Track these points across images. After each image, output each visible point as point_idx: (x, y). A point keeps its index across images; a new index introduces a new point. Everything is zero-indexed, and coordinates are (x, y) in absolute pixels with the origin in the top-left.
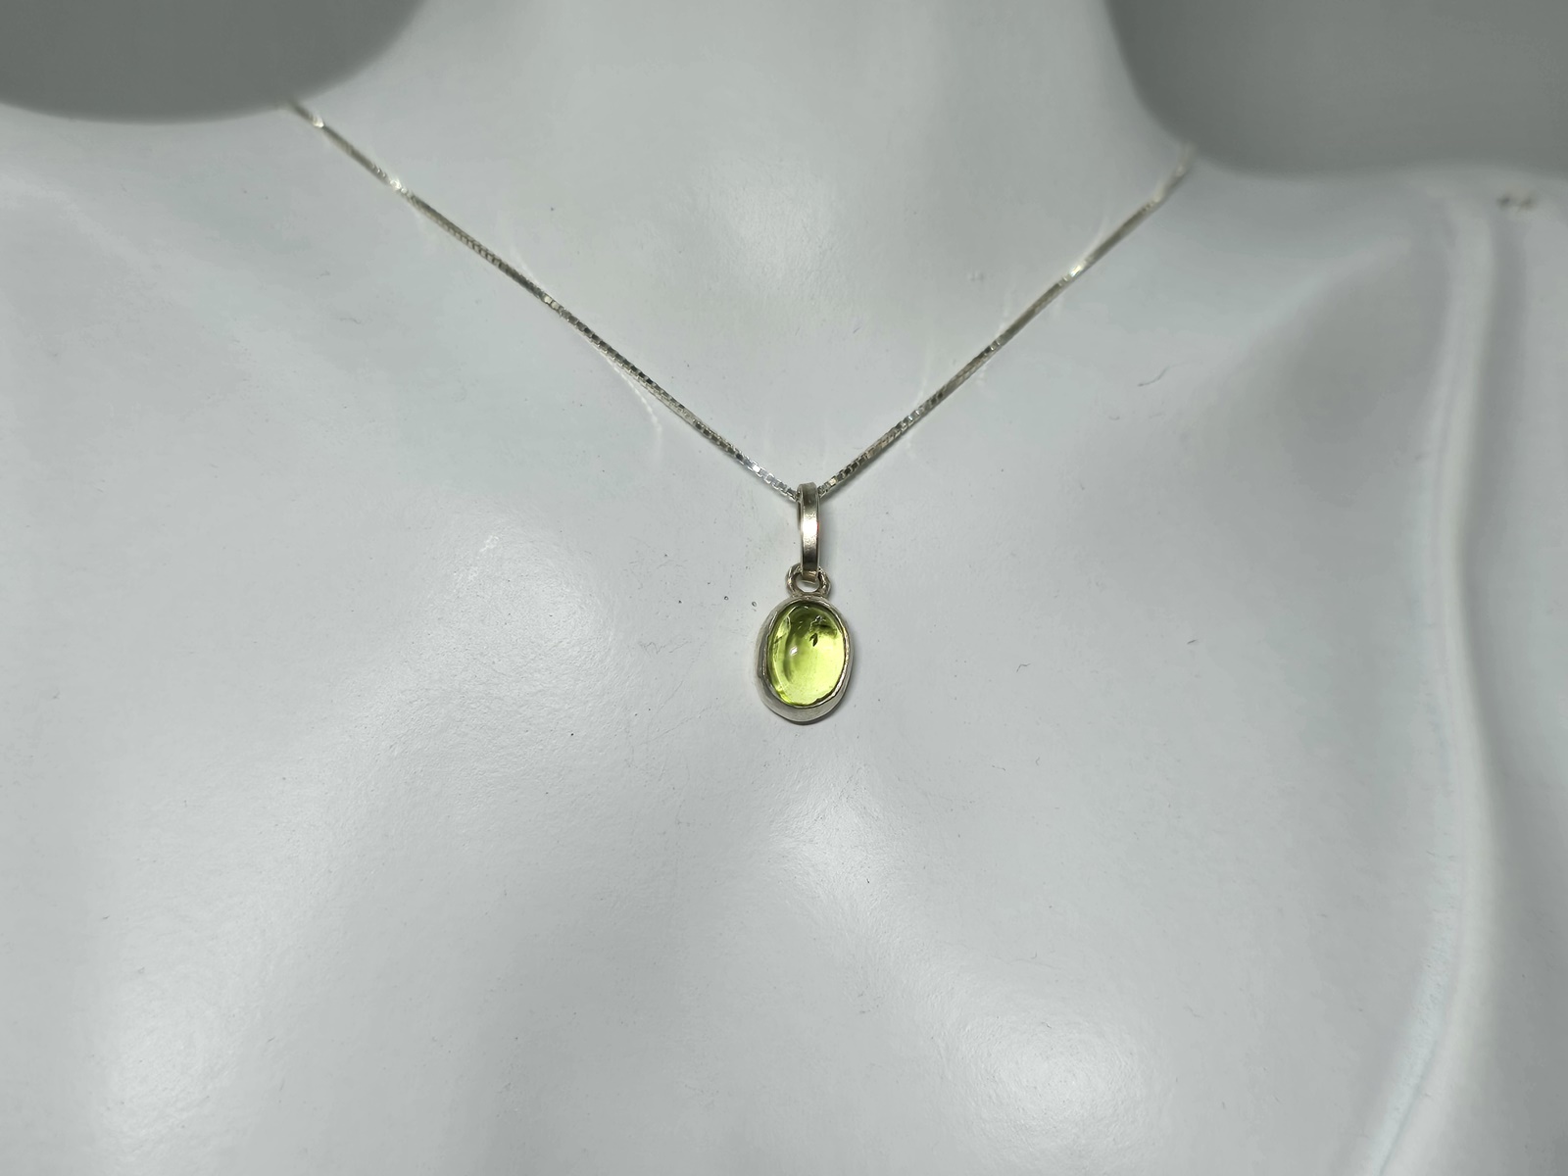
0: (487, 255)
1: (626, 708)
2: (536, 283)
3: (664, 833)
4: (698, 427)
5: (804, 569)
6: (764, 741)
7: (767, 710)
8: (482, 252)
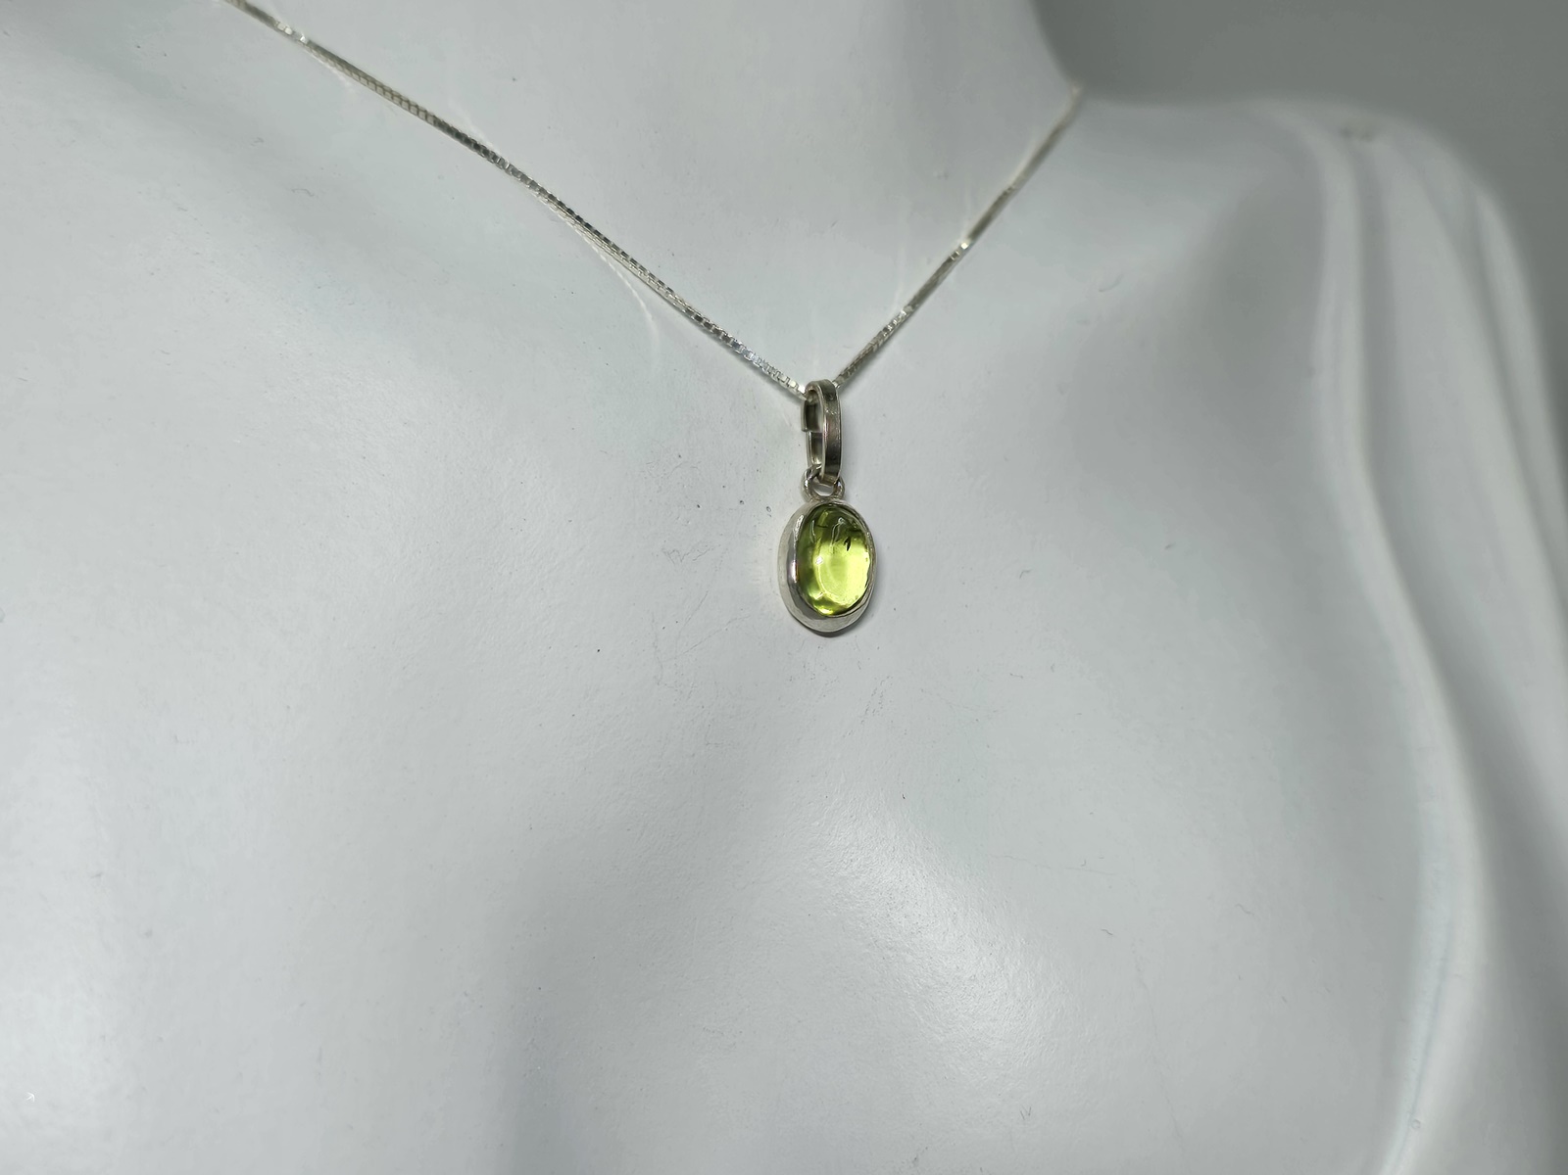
0: (426, 117)
1: (653, 621)
2: (489, 146)
3: (694, 755)
4: (689, 312)
5: (825, 472)
6: (789, 654)
7: (791, 619)
8: (421, 113)
